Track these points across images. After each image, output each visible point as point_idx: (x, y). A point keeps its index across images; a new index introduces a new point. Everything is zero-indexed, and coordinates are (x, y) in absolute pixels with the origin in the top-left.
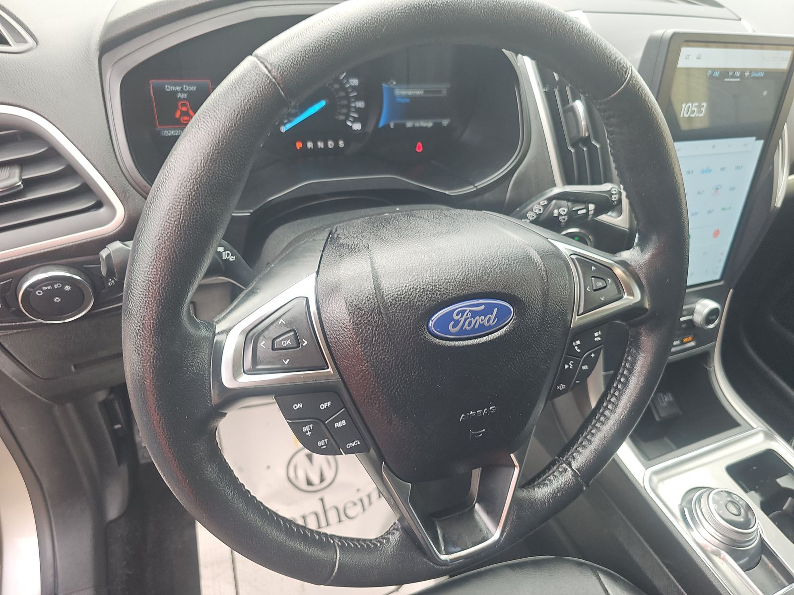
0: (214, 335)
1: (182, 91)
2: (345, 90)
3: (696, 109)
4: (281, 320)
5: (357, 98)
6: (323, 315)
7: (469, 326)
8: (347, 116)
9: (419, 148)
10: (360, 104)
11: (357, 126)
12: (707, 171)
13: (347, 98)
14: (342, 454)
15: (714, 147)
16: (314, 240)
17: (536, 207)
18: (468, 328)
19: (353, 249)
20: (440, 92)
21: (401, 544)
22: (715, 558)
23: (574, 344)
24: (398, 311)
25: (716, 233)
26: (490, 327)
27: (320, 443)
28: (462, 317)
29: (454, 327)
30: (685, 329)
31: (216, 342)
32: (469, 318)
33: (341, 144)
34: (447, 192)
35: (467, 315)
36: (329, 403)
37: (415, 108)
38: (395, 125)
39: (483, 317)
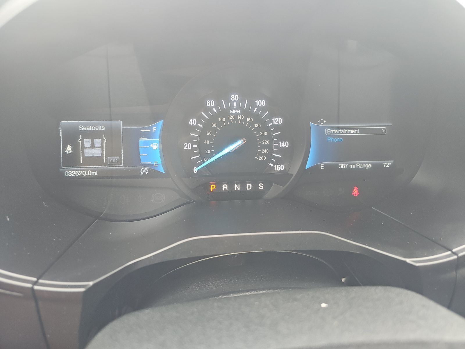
2: (267, 129)
5: (281, 138)
8: (269, 156)
10: (284, 144)
11: (280, 168)
13: (269, 137)
20: (380, 131)
34: (408, 260)
37: (349, 148)
38: (325, 166)
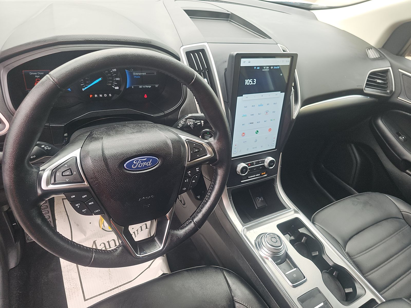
0: (39, 171)
1: (37, 75)
2: (111, 73)
3: (252, 82)
4: (66, 165)
6: (83, 163)
7: (140, 166)
8: (112, 83)
9: (146, 96)
10: (118, 79)
11: (117, 88)
12: (261, 105)
13: (112, 76)
14: (93, 215)
15: (262, 96)
16: (84, 136)
17: (182, 122)
18: (140, 167)
19: (96, 139)
20: (153, 73)
21: (122, 251)
22: (266, 260)
23: (188, 173)
24: (111, 161)
25: (270, 130)
26: (149, 166)
27: (84, 211)
28: (137, 162)
29: (134, 166)
30: (261, 169)
31: (40, 173)
32: (140, 163)
33: (110, 95)
34: (152, 115)
35: (139, 162)
36: (86, 196)
37: (142, 80)
38: (134, 87)
39: (146, 163)
